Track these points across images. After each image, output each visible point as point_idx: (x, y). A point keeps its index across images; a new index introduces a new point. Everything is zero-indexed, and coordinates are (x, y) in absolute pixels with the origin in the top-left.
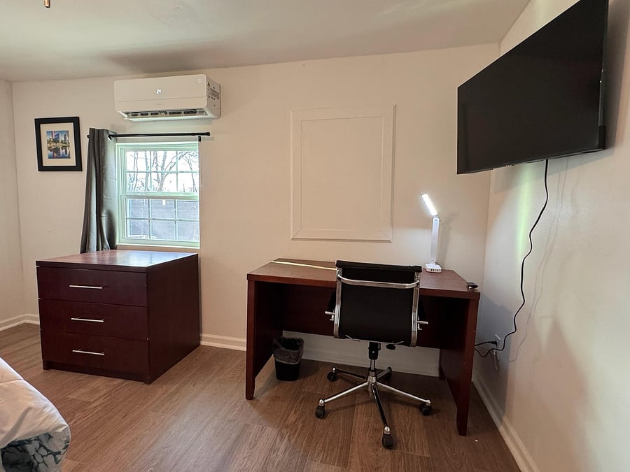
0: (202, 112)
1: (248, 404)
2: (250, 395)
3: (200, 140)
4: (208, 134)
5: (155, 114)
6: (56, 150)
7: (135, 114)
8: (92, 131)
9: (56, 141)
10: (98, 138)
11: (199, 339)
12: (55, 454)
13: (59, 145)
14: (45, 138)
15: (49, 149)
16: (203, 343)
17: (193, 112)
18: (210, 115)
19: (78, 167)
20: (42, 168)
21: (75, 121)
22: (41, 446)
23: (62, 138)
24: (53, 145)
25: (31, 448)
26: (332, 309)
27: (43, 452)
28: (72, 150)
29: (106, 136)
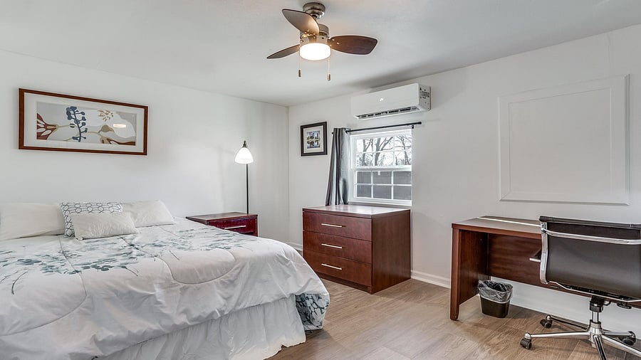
0: (415, 108)
1: (452, 323)
2: (454, 316)
3: (413, 128)
4: (420, 123)
5: (378, 114)
6: (312, 143)
7: (364, 116)
8: (336, 129)
9: (312, 137)
10: (338, 133)
11: (410, 273)
12: (321, 308)
13: (314, 140)
14: (306, 136)
15: (308, 142)
16: (412, 277)
17: (408, 109)
18: (421, 109)
19: (325, 153)
20: (303, 154)
21: (324, 124)
22: (314, 302)
23: (316, 135)
24: (310, 140)
25: (309, 303)
26: (539, 256)
27: (314, 305)
28: (321, 142)
29: (344, 131)
